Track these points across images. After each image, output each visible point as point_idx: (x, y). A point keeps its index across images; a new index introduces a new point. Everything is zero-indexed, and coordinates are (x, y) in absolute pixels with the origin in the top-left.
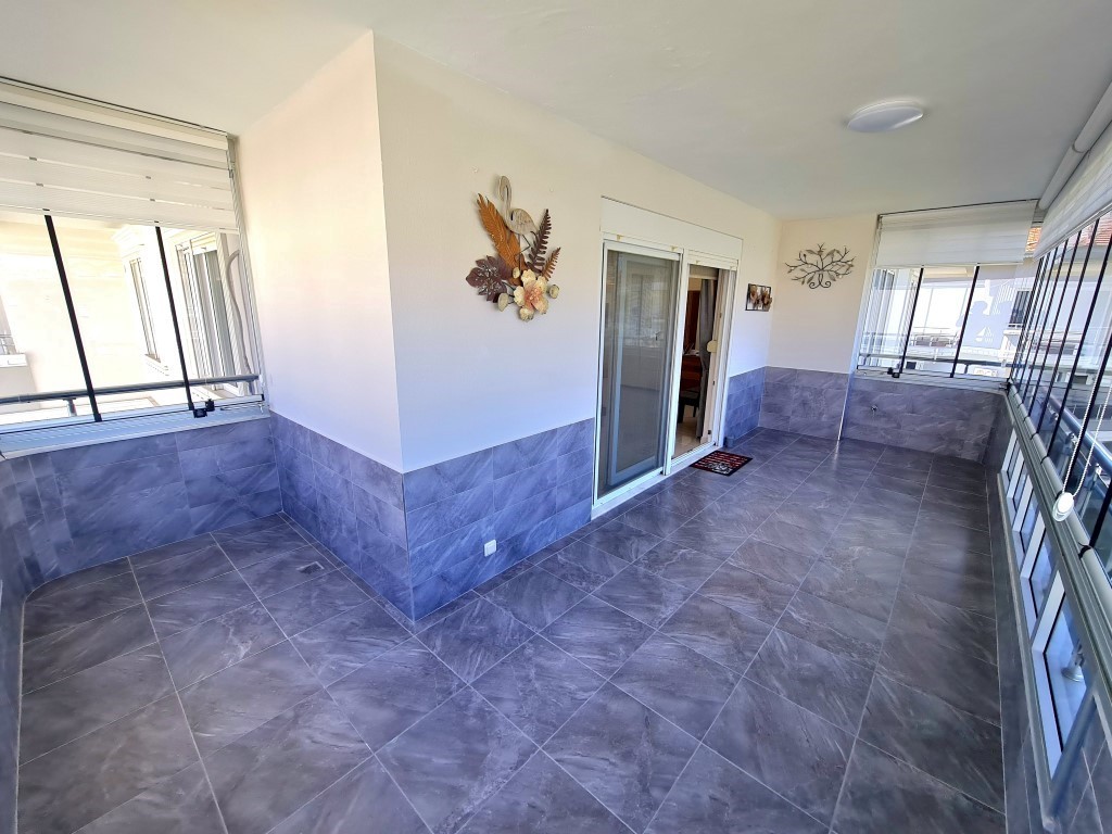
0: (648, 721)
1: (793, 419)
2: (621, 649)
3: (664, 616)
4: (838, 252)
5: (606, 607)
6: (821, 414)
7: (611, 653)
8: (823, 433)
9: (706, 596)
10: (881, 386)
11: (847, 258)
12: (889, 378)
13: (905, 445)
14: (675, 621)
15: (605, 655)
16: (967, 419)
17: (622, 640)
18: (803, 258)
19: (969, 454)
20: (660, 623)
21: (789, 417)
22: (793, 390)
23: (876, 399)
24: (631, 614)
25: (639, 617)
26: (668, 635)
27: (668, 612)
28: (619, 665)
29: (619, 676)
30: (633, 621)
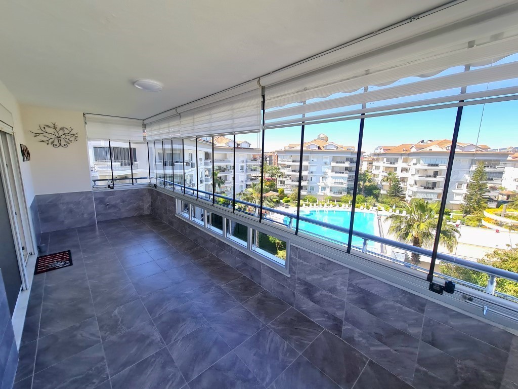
0: (217, 369)
1: (67, 222)
2: (169, 370)
3: (159, 340)
4: (67, 129)
5: (131, 370)
6: (83, 214)
7: (170, 376)
8: (87, 223)
9: (157, 316)
10: (107, 193)
11: (73, 132)
12: (109, 190)
13: (124, 217)
14: (165, 335)
15: (169, 381)
16: (142, 200)
17: (163, 367)
18: (43, 129)
19: (147, 213)
20: (163, 343)
21: (63, 221)
22: (61, 206)
23: (107, 200)
24: (146, 356)
25: (152, 352)
26: (172, 342)
27: (157, 336)
28: (180, 374)
29: (186, 376)
30: (153, 356)
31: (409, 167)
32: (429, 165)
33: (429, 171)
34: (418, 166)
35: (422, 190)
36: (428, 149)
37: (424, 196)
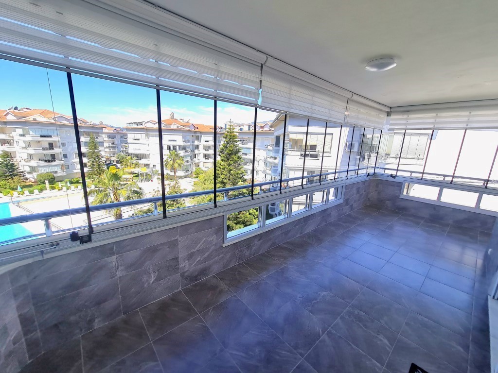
31: (12, 138)
32: (41, 136)
33: (43, 143)
34: (28, 138)
35: (43, 163)
36: (31, 118)
37: (48, 170)
